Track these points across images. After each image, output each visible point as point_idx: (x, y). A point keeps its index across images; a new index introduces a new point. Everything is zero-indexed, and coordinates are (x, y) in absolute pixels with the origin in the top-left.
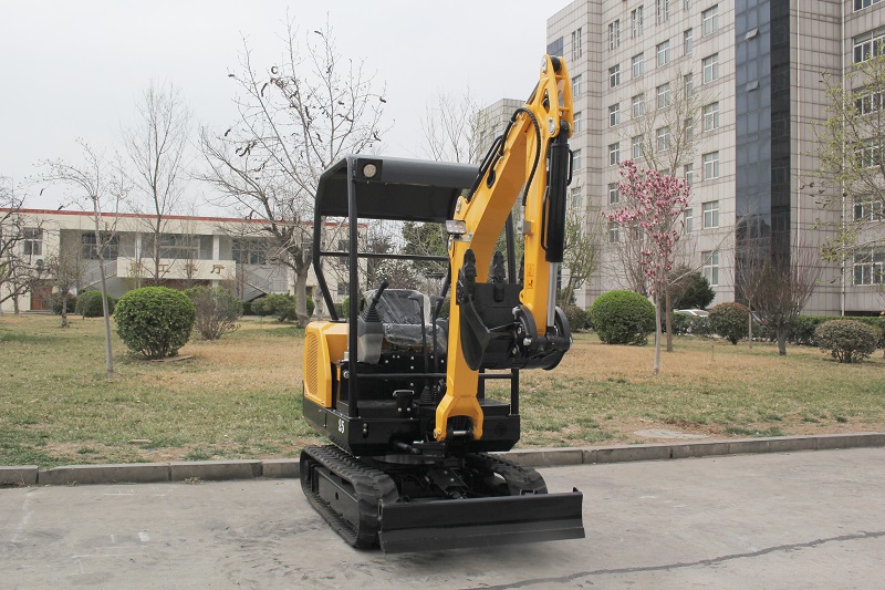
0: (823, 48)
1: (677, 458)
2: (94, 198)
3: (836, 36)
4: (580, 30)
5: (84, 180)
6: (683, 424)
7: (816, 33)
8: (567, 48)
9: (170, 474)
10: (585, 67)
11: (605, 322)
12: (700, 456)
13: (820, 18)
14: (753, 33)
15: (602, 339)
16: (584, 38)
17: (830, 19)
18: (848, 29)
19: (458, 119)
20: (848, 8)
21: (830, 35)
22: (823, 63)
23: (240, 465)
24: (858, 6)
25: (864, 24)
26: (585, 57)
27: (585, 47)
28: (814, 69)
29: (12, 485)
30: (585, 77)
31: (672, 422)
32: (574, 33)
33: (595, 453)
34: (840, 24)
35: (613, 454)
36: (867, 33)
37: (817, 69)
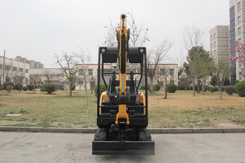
1: (225, 133)
2: (83, 61)
4: (240, 2)
5: (80, 57)
6: (238, 122)
8: (236, 8)
9: (74, 131)
10: (242, 13)
11: (239, 90)
12: (234, 132)
15: (239, 95)
16: (241, 5)
19: (192, 33)
23: (91, 129)
26: (242, 10)
27: (241, 8)
29: (37, 132)
30: (242, 16)
31: (234, 121)
32: (238, 4)
33: (197, 130)
35: (203, 130)
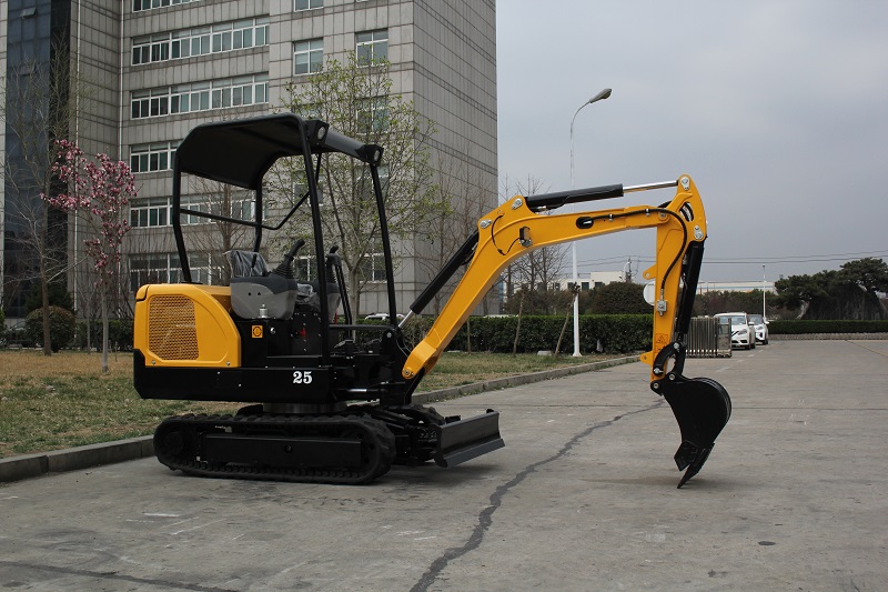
0: (102, 43)
3: (115, 33)
7: (96, 25)
13: (100, 10)
14: (31, 12)
17: (109, 14)
18: (128, 28)
20: (127, 6)
21: (109, 30)
22: (102, 58)
24: (137, 7)
25: (144, 26)
28: (94, 63)
34: (119, 21)
36: (146, 36)
37: (96, 63)
